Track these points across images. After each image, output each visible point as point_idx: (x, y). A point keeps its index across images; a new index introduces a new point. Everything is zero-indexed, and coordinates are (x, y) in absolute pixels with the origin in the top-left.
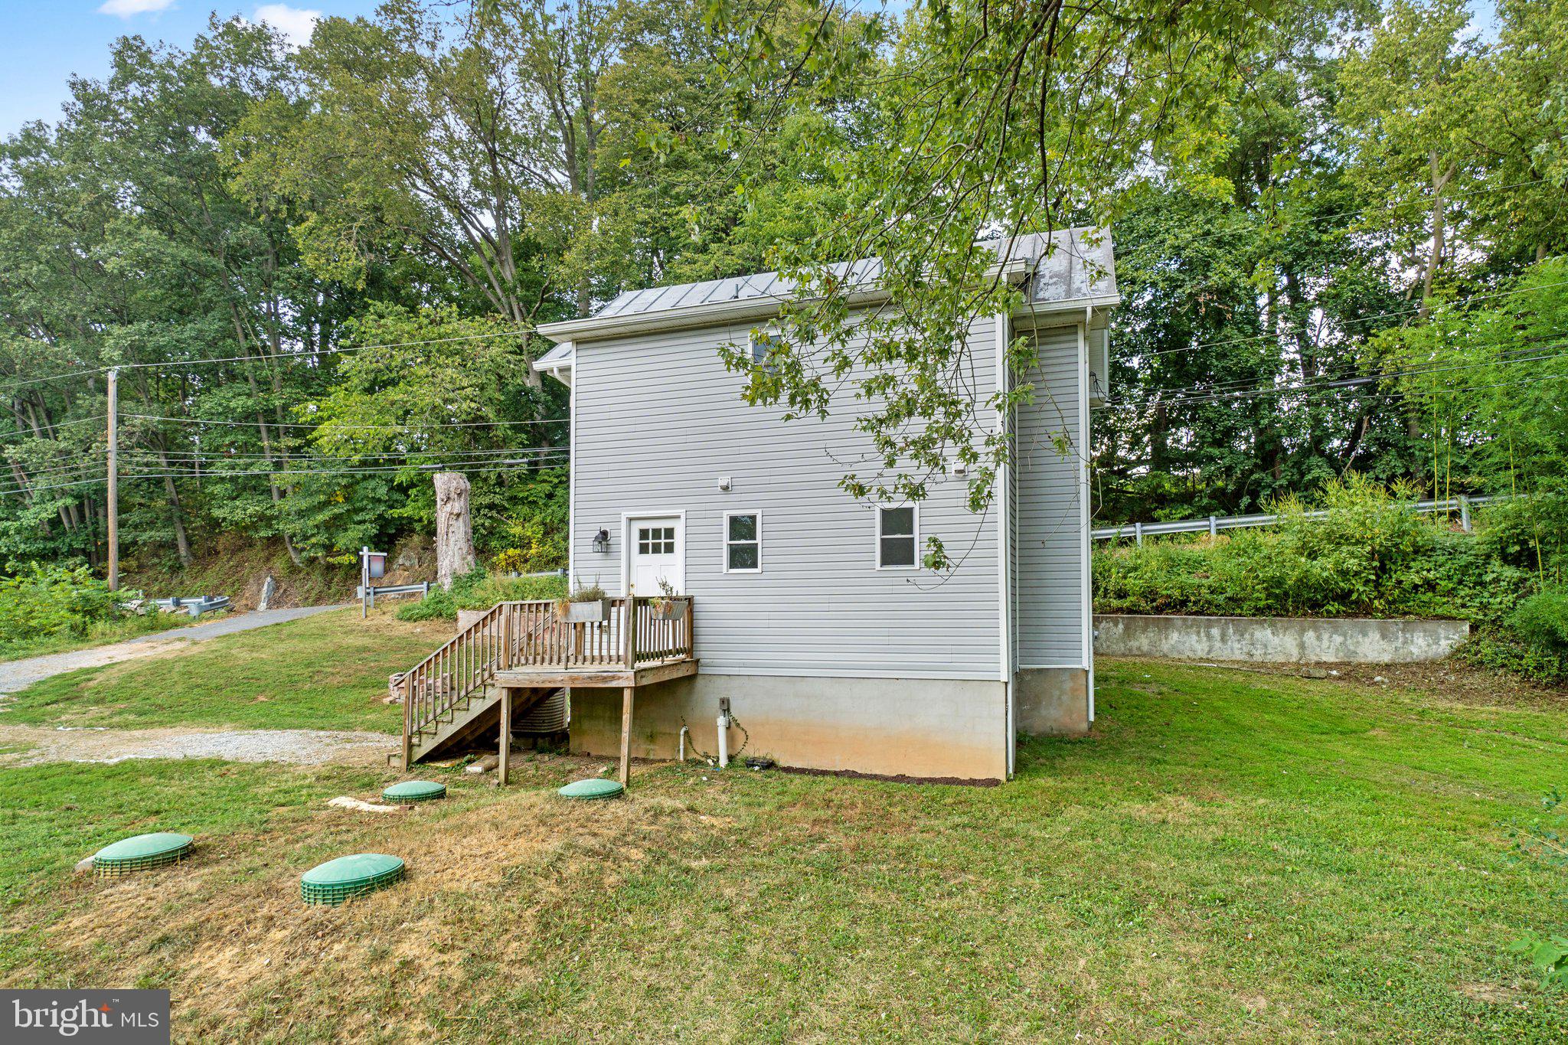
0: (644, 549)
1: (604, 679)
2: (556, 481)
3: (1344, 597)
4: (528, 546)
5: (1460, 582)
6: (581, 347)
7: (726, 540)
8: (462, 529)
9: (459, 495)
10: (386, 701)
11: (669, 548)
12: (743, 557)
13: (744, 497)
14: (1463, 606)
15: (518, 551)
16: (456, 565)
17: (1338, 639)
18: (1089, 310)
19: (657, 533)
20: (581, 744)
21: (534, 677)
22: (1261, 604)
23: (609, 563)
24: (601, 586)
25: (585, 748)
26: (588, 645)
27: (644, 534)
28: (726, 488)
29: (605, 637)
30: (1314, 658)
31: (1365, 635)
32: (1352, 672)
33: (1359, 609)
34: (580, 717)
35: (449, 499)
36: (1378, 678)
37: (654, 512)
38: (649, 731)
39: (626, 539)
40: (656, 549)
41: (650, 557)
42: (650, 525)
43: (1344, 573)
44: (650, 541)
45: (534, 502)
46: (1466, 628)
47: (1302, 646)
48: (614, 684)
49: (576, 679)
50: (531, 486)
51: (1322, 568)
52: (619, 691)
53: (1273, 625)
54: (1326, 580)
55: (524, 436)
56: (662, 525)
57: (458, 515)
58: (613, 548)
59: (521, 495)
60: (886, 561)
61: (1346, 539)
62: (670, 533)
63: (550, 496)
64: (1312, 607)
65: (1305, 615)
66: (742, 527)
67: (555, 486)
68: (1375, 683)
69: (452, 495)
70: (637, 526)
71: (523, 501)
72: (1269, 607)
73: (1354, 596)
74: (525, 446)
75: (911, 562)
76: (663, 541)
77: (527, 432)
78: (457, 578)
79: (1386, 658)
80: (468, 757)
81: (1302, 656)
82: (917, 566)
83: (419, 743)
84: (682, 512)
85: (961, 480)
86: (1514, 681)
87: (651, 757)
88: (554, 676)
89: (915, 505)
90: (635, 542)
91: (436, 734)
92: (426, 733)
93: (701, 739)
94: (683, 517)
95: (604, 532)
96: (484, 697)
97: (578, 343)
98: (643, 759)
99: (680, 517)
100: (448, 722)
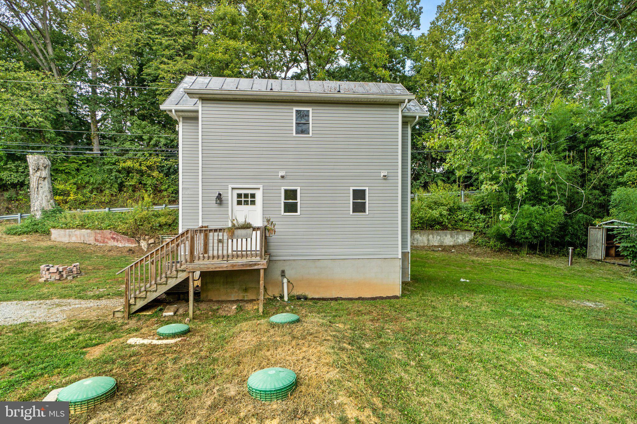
0: (239, 203)
1: (251, 265)
2: (81, 162)
3: (440, 223)
4: (69, 195)
5: (470, 219)
6: (204, 102)
7: (283, 200)
8: (47, 186)
9: (45, 167)
10: (42, 280)
11: (253, 203)
12: (291, 208)
13: (291, 181)
14: (471, 226)
15: (61, 198)
16: (44, 205)
17: (439, 238)
18: (417, 117)
19: (246, 196)
20: (207, 296)
21: (210, 266)
22: (417, 226)
23: (221, 209)
24: (248, 221)
25: (209, 298)
26: (211, 248)
27: (239, 196)
28: (283, 177)
29: (220, 245)
30: (432, 244)
31: (446, 236)
32: (445, 249)
33: (445, 228)
34: (206, 283)
35: (38, 169)
36: (453, 250)
37: (246, 187)
38: (244, 287)
39: (231, 197)
40: (246, 203)
41: (243, 207)
42: (243, 192)
43: (441, 215)
44: (243, 199)
45: (69, 173)
46: (473, 234)
47: (428, 240)
48: (256, 267)
49: (235, 266)
50: (66, 164)
51: (435, 213)
52: (258, 270)
53: (420, 233)
54: (437, 218)
55: (62, 138)
56: (249, 192)
57: (45, 178)
58: (224, 202)
59: (61, 169)
61: (442, 204)
62: (253, 196)
63: (78, 170)
64: (431, 227)
65: (429, 229)
66: (291, 194)
67: (80, 165)
68: (452, 252)
69: (41, 167)
70: (236, 192)
71: (62, 172)
72: (418, 227)
73: (444, 223)
74: (63, 144)
75: (364, 211)
76: (249, 199)
77: (63, 136)
78: (44, 212)
79: (451, 244)
80: (159, 308)
81: (428, 243)
82: (367, 213)
83: (135, 302)
84: (261, 186)
85: (385, 179)
86: (489, 250)
87: (246, 299)
88: (222, 265)
89: (367, 188)
90: (235, 199)
91: (146, 298)
92: (140, 298)
93: (271, 289)
94: (261, 189)
95: (220, 194)
96: (177, 277)
97: (202, 100)
98: (241, 300)
99: (259, 189)
100: (154, 291)
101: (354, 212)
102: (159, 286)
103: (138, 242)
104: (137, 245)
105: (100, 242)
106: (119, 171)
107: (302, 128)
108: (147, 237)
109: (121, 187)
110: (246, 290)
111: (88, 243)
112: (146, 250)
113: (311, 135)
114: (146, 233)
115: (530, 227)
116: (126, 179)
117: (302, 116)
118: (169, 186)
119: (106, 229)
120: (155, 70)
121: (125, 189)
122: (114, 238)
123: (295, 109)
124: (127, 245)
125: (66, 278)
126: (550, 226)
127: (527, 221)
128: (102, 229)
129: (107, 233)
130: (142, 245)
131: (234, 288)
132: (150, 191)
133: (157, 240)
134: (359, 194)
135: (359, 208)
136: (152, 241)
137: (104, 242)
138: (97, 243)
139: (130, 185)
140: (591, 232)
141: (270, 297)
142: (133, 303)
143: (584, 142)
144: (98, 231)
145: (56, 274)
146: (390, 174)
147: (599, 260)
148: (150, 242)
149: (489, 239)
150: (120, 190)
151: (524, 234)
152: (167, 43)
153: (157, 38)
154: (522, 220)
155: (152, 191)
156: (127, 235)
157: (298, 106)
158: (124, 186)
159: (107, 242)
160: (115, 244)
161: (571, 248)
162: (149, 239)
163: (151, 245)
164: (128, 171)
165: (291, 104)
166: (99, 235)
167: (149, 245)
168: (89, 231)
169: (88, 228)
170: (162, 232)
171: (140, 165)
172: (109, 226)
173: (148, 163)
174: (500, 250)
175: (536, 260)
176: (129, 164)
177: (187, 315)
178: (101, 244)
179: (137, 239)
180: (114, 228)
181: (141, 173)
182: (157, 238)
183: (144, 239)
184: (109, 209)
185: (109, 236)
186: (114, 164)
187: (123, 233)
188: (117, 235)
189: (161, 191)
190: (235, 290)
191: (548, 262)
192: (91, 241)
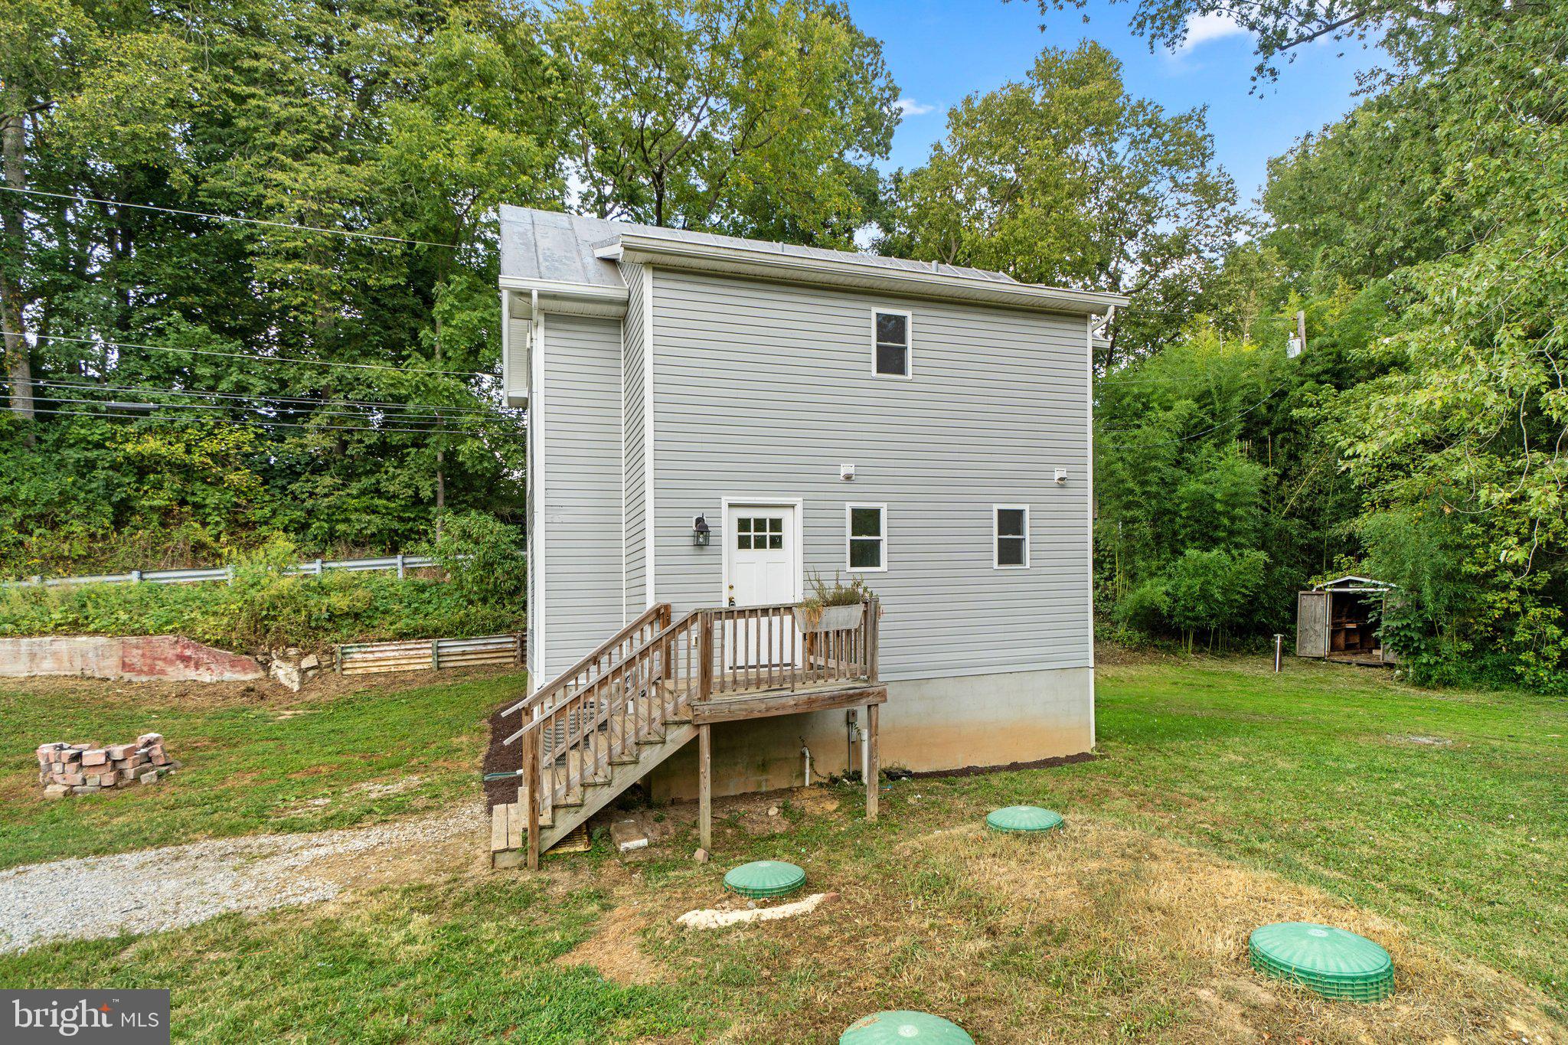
0: (744, 543)
1: (850, 698)
6: (659, 274)
7: (849, 536)
11: (776, 543)
12: (865, 554)
13: (866, 488)
19: (760, 524)
20: (668, 790)
21: (755, 705)
23: (705, 559)
25: (674, 794)
26: (682, 663)
27: (744, 524)
28: (848, 478)
37: (761, 500)
38: (759, 759)
39: (727, 531)
40: (760, 544)
41: (752, 553)
42: (752, 514)
44: (752, 534)
48: (863, 703)
56: (768, 514)
58: (713, 540)
60: (1002, 561)
62: (776, 524)
66: (866, 521)
70: (738, 515)
75: (1022, 561)
76: (768, 534)
82: (1028, 566)
83: (553, 821)
84: (798, 501)
85: (1062, 487)
86: (1118, 648)
87: (764, 789)
88: (784, 700)
89: (1026, 507)
90: (735, 534)
91: (581, 805)
92: (567, 806)
93: (822, 758)
94: (799, 508)
95: (699, 521)
96: (664, 742)
97: (654, 269)
98: (755, 794)
99: (793, 506)
100: (603, 785)
101: (1000, 562)
102: (617, 770)
103: (266, 666)
104: (261, 674)
105: (140, 672)
106: (115, 467)
107: (891, 361)
108: (292, 651)
109: (123, 513)
110: (764, 767)
111: (97, 675)
112: (296, 687)
113: (910, 376)
114: (292, 640)
115: (1205, 596)
116: (137, 490)
117: (891, 330)
118: (274, 512)
119: (159, 631)
120: (244, 184)
121: (136, 519)
122: (185, 659)
123: (876, 310)
124: (229, 676)
125: (137, 780)
126: (1239, 593)
127: (1197, 583)
128: (146, 633)
129: (165, 644)
130: (281, 673)
131: (736, 764)
132: (217, 523)
133: (327, 657)
134: (1011, 521)
135: (1010, 553)
136: (310, 661)
137: (152, 671)
138: (127, 676)
139: (151, 508)
140: (1304, 603)
141: (820, 780)
142: (549, 823)
143: (1268, 423)
144: (133, 640)
145: (103, 770)
146: (1072, 476)
147: (1319, 659)
148: (306, 663)
149: (1115, 624)
150: (119, 523)
151: (1193, 609)
152: (284, 114)
153: (253, 96)
154: (1189, 582)
155: (223, 525)
156: (229, 646)
157: (880, 304)
158: (133, 511)
159: (162, 672)
160: (191, 674)
161: (1279, 636)
162: (303, 655)
163: (310, 673)
164: (143, 468)
165: (867, 298)
166: (135, 652)
167: (303, 672)
168: (100, 640)
169: (96, 632)
170: (338, 636)
171: (188, 451)
172: (167, 623)
173: (213, 446)
174: (1140, 648)
175: (1211, 664)
176: (152, 445)
177: (697, 843)
178: (144, 679)
179: (260, 658)
180: (184, 628)
181: (187, 471)
182: (325, 652)
183: (285, 658)
184: (142, 573)
185: (170, 653)
186: (99, 445)
187: (217, 643)
188: (197, 649)
189: (250, 526)
190: (739, 768)
191: (1237, 668)
192: (110, 668)
